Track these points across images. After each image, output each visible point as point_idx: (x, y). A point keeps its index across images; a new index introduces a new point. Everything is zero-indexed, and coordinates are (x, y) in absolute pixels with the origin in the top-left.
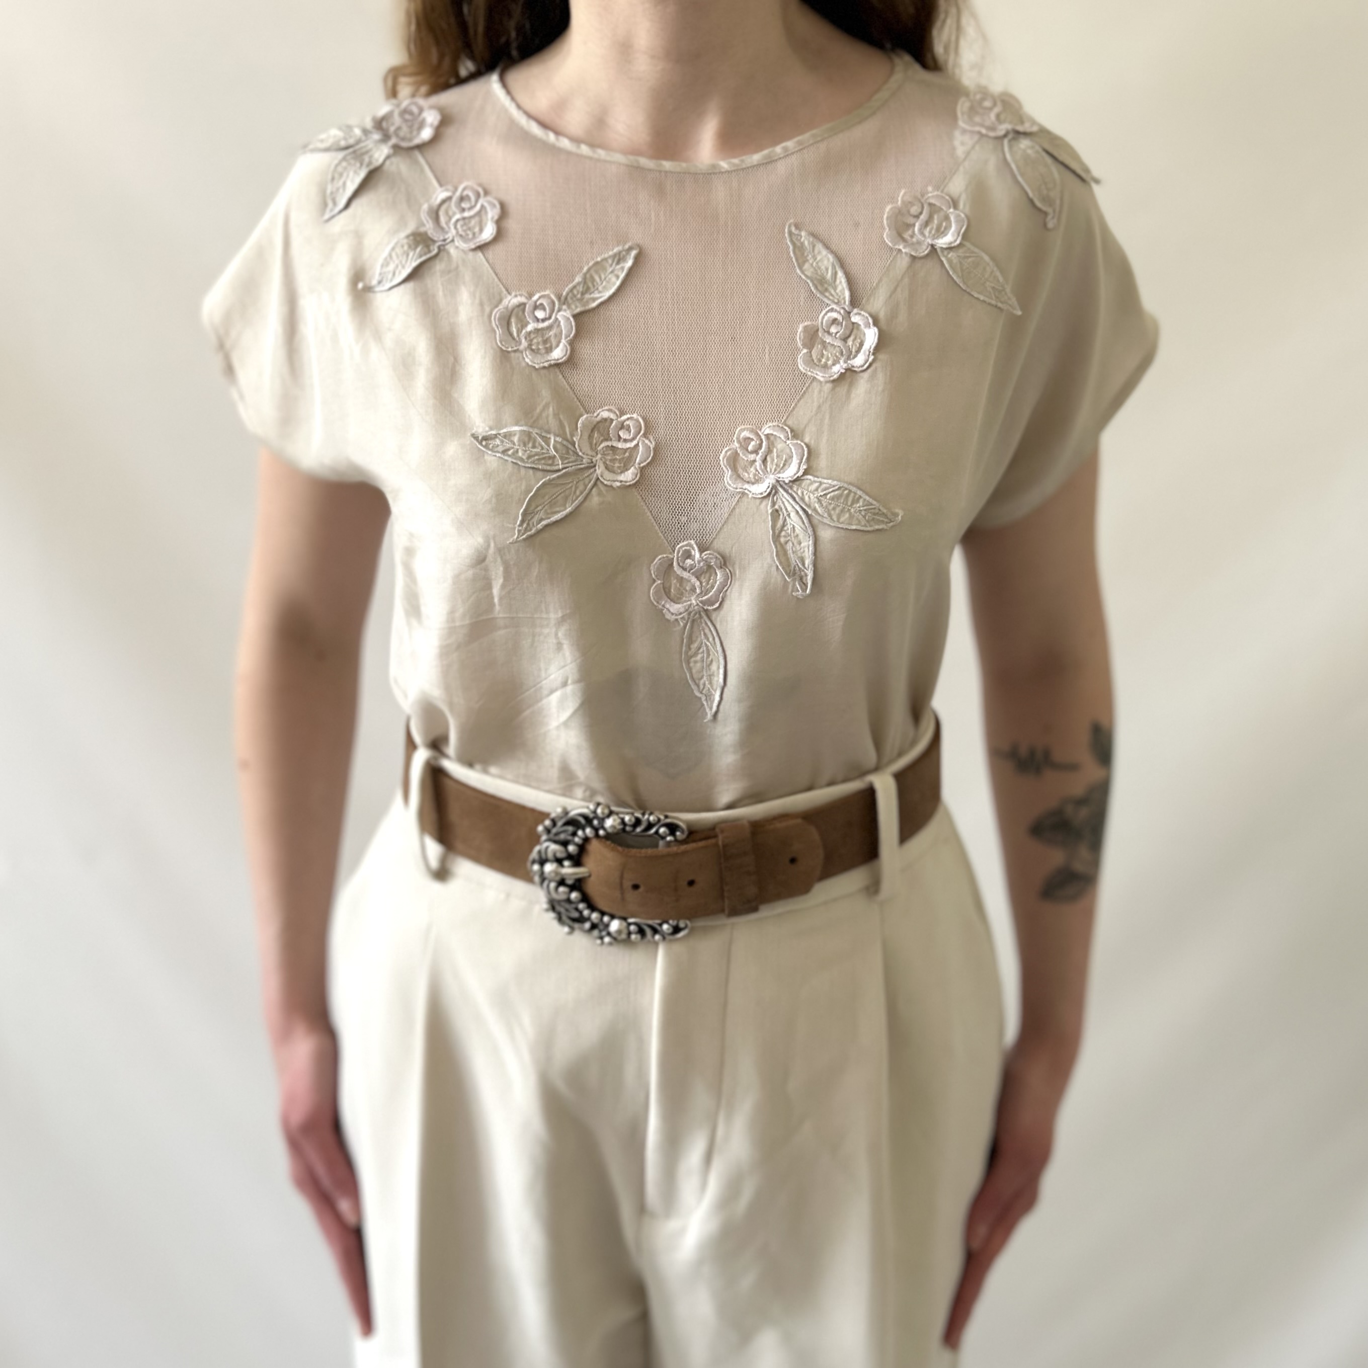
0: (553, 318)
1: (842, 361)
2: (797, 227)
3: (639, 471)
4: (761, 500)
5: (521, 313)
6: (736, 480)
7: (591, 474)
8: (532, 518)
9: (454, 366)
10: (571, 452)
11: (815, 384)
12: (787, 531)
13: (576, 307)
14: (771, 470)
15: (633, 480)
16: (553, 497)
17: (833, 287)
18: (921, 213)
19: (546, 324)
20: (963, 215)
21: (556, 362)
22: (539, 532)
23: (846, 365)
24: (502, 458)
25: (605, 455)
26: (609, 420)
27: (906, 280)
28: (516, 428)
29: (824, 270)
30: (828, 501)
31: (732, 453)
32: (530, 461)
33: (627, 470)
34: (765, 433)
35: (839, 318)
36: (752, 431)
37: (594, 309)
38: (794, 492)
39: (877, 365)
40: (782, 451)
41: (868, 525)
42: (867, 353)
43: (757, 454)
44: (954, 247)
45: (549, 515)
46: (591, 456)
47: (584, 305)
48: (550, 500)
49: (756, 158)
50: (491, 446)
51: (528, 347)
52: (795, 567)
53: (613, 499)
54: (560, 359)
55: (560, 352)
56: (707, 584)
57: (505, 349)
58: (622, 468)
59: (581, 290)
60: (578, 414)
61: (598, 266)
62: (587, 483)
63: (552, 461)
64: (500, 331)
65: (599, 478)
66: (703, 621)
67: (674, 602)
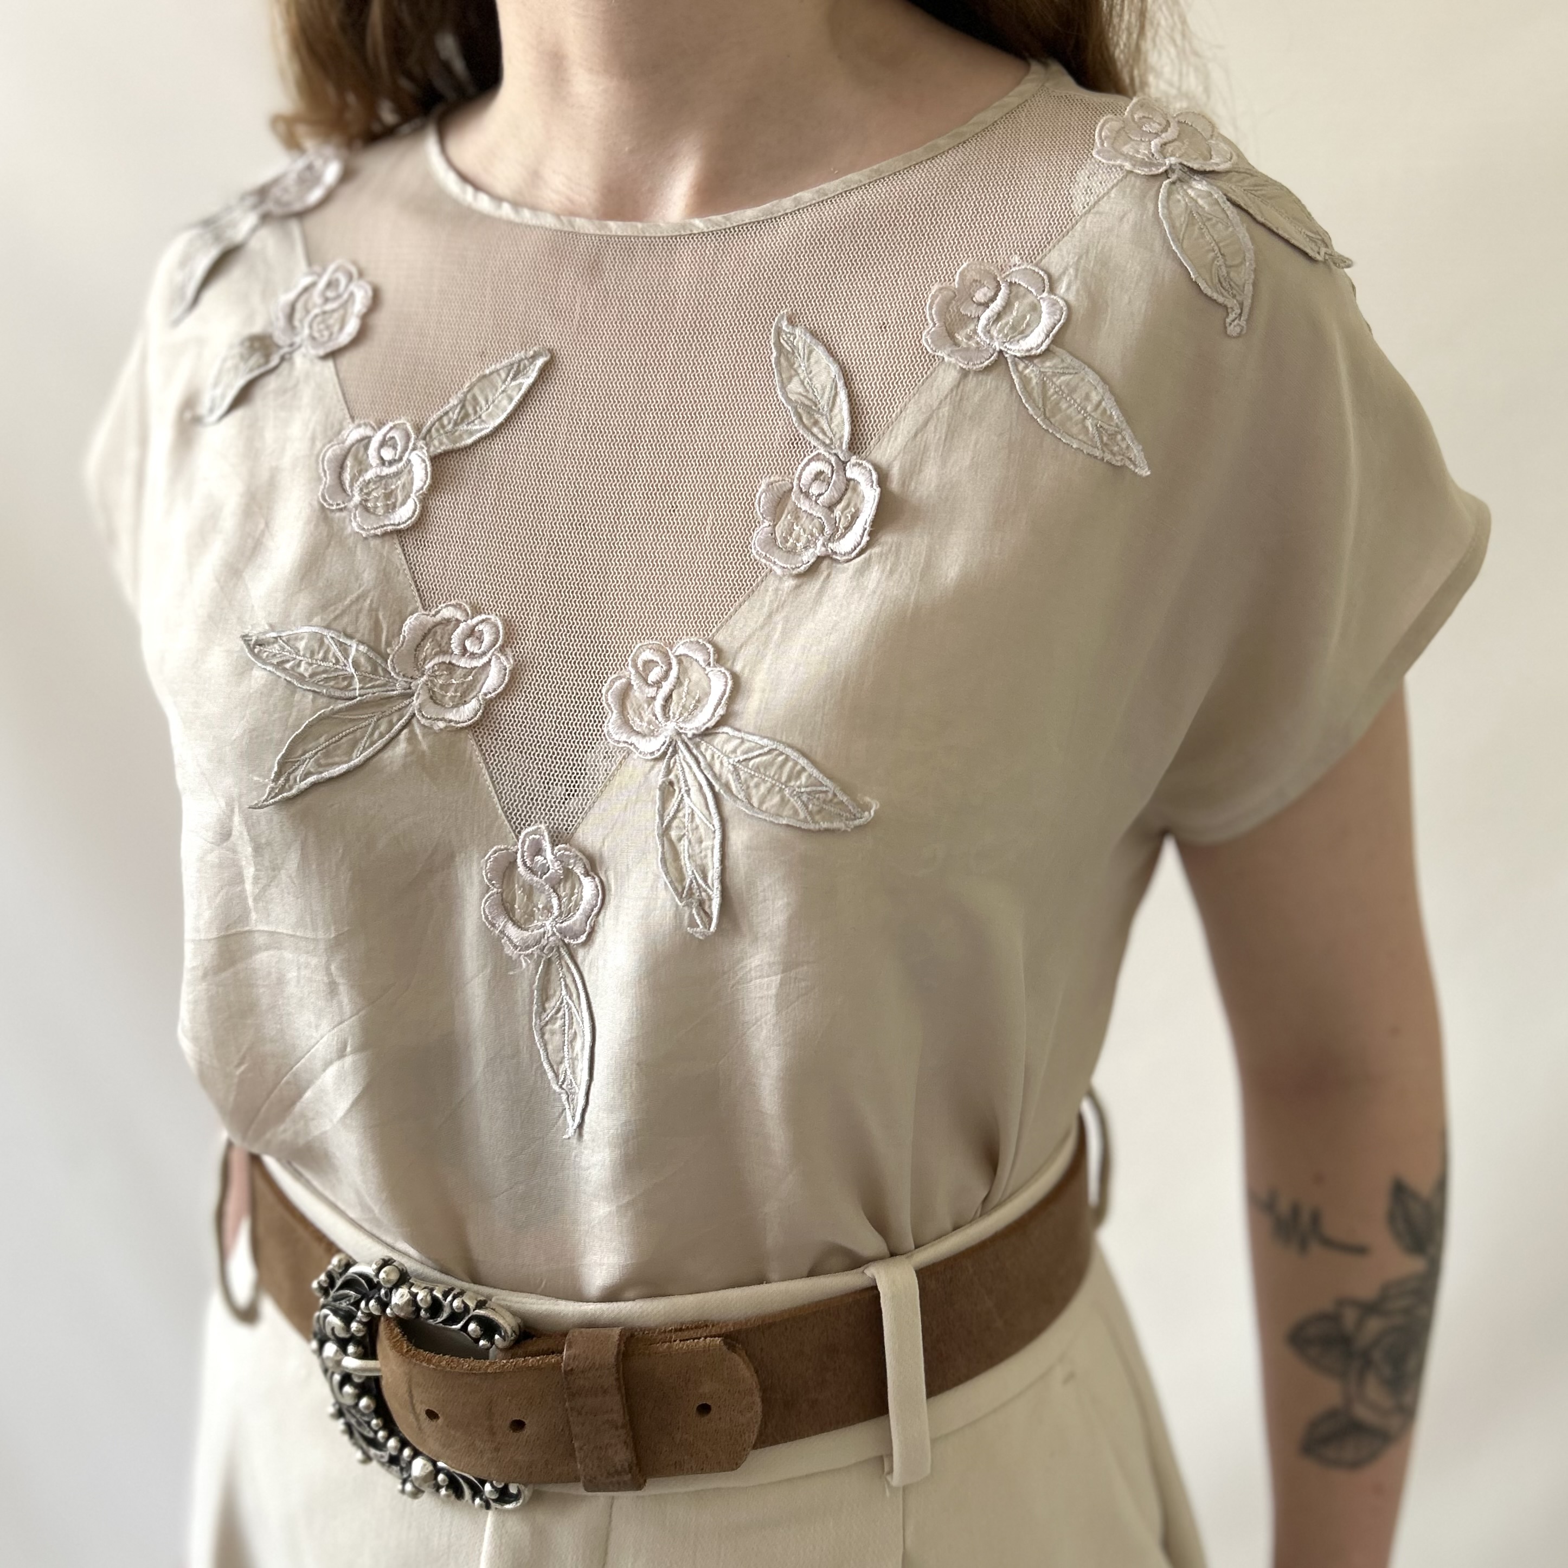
0: (405, 459)
1: (819, 543)
2: (791, 322)
3: (482, 706)
4: (652, 763)
5: (361, 451)
6: (620, 728)
7: (407, 706)
8: (296, 769)
9: (263, 533)
10: (380, 672)
11: (771, 578)
12: (683, 819)
13: (441, 444)
14: (674, 714)
15: (470, 719)
16: (335, 739)
17: (827, 418)
18: (993, 299)
19: (394, 469)
20: (1062, 303)
21: (394, 527)
22: (302, 793)
23: (823, 549)
24: (273, 673)
25: (436, 677)
26: (453, 623)
27: (945, 410)
28: (306, 629)
29: (820, 389)
30: (749, 771)
31: (622, 684)
33: (466, 703)
34: (677, 653)
35: (826, 471)
36: (658, 650)
37: (466, 449)
38: (701, 753)
39: (873, 551)
40: (697, 683)
41: (809, 818)
42: (862, 529)
43: (659, 688)
44: (1036, 356)
46: (412, 678)
47: (454, 442)
48: (329, 743)
49: (749, 214)
50: (264, 655)
51: (361, 503)
52: (691, 882)
53: (429, 747)
54: (403, 523)
55: (404, 514)
56: (570, 901)
57: (327, 506)
58: (457, 699)
59: (455, 417)
60: (410, 609)
61: (485, 382)
62: (395, 720)
63: (345, 683)
64: (328, 479)
65: (414, 714)
66: (563, 963)
67: (520, 927)
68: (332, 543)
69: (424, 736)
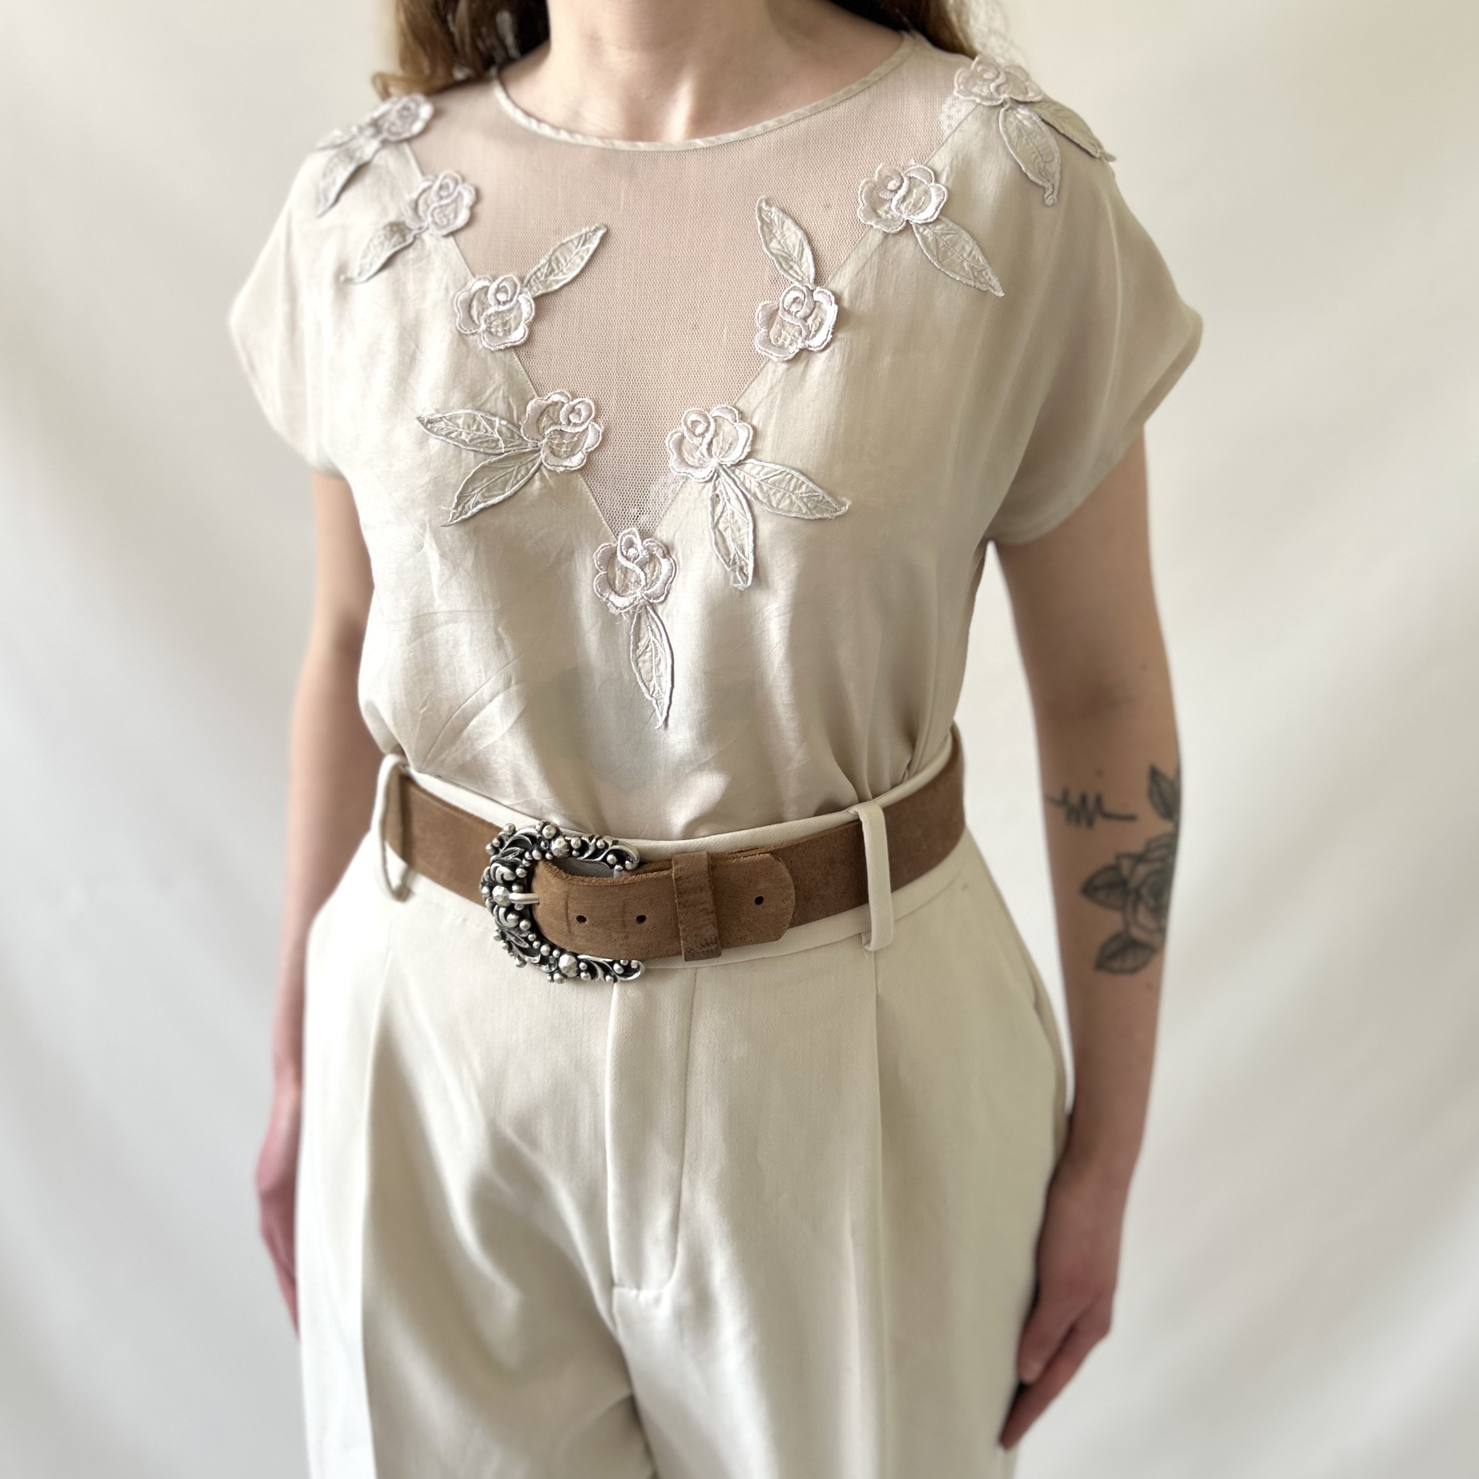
0: (514, 300)
1: (800, 341)
2: (767, 204)
3: (586, 456)
4: (703, 484)
5: (483, 296)
6: (680, 464)
7: (536, 458)
8: (469, 500)
9: (415, 352)
10: (516, 437)
11: (770, 364)
12: (727, 517)
13: (538, 289)
14: (715, 453)
15: (579, 465)
16: (492, 481)
17: (798, 264)
18: (900, 187)
19: (507, 306)
20: (944, 189)
21: (513, 344)
22: (474, 516)
23: (803, 344)
24: (444, 441)
25: (552, 439)
26: (560, 404)
27: (876, 258)
28: (461, 412)
29: (791, 246)
30: (769, 485)
31: (678, 436)
32: (472, 443)
33: (574, 455)
34: (713, 415)
35: (800, 297)
36: (700, 413)
37: (556, 292)
38: (737, 476)
39: (836, 345)
40: (729, 433)
41: (809, 512)
42: (826, 332)
43: (703, 438)
44: (930, 223)
45: (485, 498)
46: (537, 440)
47: (547, 288)
48: (488, 483)
49: (733, 136)
50: (435, 430)
51: (486, 330)
52: (735, 556)
53: (555, 484)
54: (518, 341)
55: (518, 335)
56: (653, 575)
57: (463, 332)
58: (568, 453)
59: (545, 271)
60: (529, 397)
61: (563, 248)
62: (530, 467)
63: (494, 445)
64: (461, 315)
65: (542, 463)
66: (649, 616)
67: (619, 595)
68: (470, 355)
69: (550, 477)
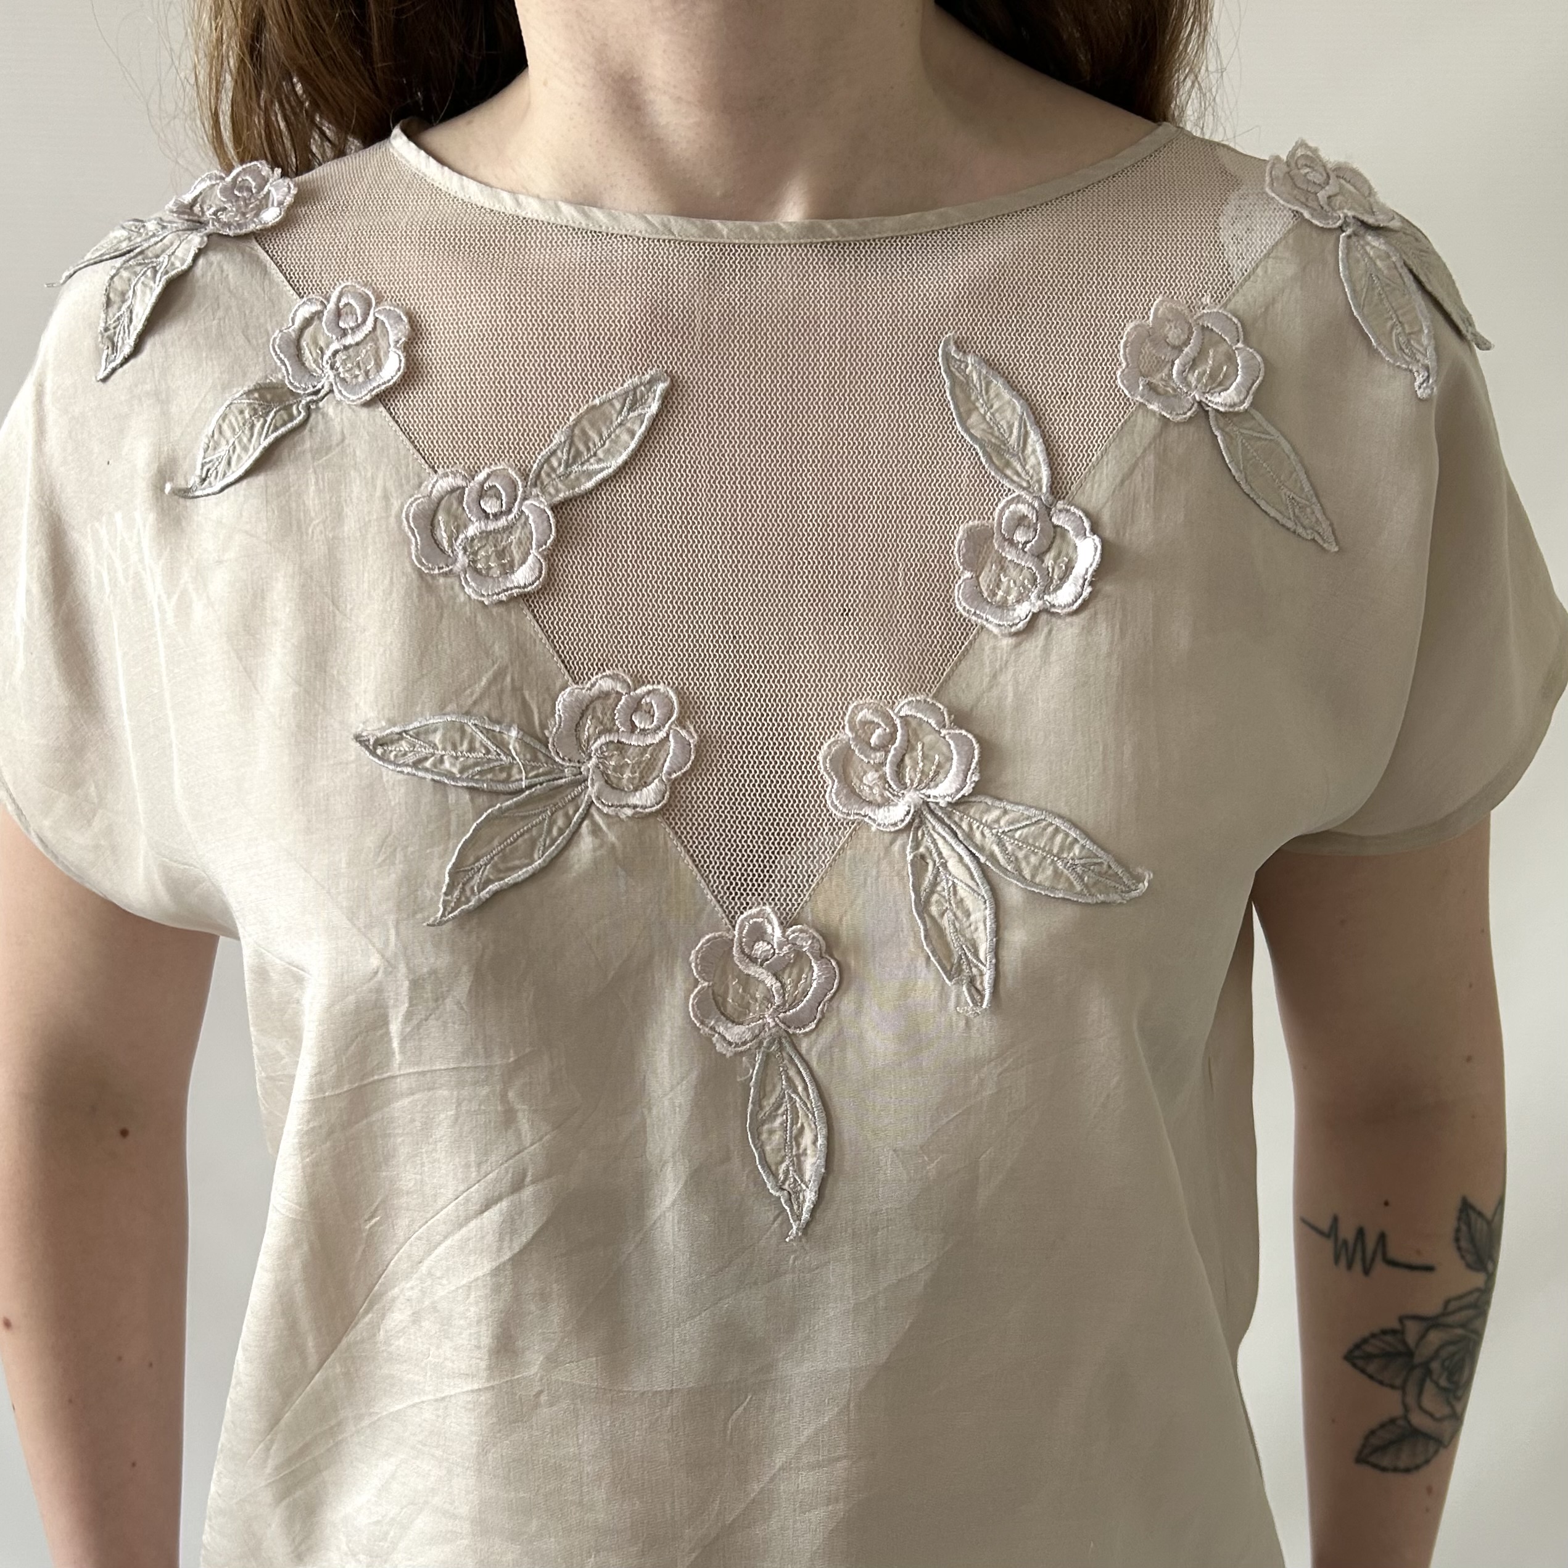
0: (515, 510)
1: (1034, 596)
2: (959, 348)
3: (668, 788)
4: (893, 835)
5: (455, 504)
6: (846, 798)
7: (582, 793)
8: (471, 878)
10: (541, 756)
11: (984, 636)
12: (943, 894)
13: (557, 490)
14: (912, 781)
15: (658, 803)
16: (509, 841)
18: (1186, 342)
19: (502, 522)
20: (1258, 360)
21: (521, 593)
22: (481, 906)
23: (1041, 602)
24: (411, 774)
25: (605, 758)
26: (614, 695)
28: (437, 720)
29: (1005, 426)
30: (1017, 843)
31: (840, 748)
32: (466, 774)
33: (646, 785)
34: (902, 714)
36: (876, 710)
39: (1100, 603)
40: (932, 748)
42: (1081, 581)
43: (887, 752)
44: (1237, 413)
45: (501, 872)
46: (579, 762)
47: (572, 487)
48: (502, 846)
50: (392, 755)
51: (469, 565)
52: (960, 958)
53: (618, 838)
54: (529, 586)
55: (528, 576)
56: (795, 987)
57: (426, 571)
58: (636, 781)
59: (565, 457)
60: (558, 684)
61: (595, 413)
62: (571, 811)
63: (504, 775)
64: (415, 542)
65: (592, 802)
67: (733, 1022)
68: (445, 615)
69: (609, 826)
